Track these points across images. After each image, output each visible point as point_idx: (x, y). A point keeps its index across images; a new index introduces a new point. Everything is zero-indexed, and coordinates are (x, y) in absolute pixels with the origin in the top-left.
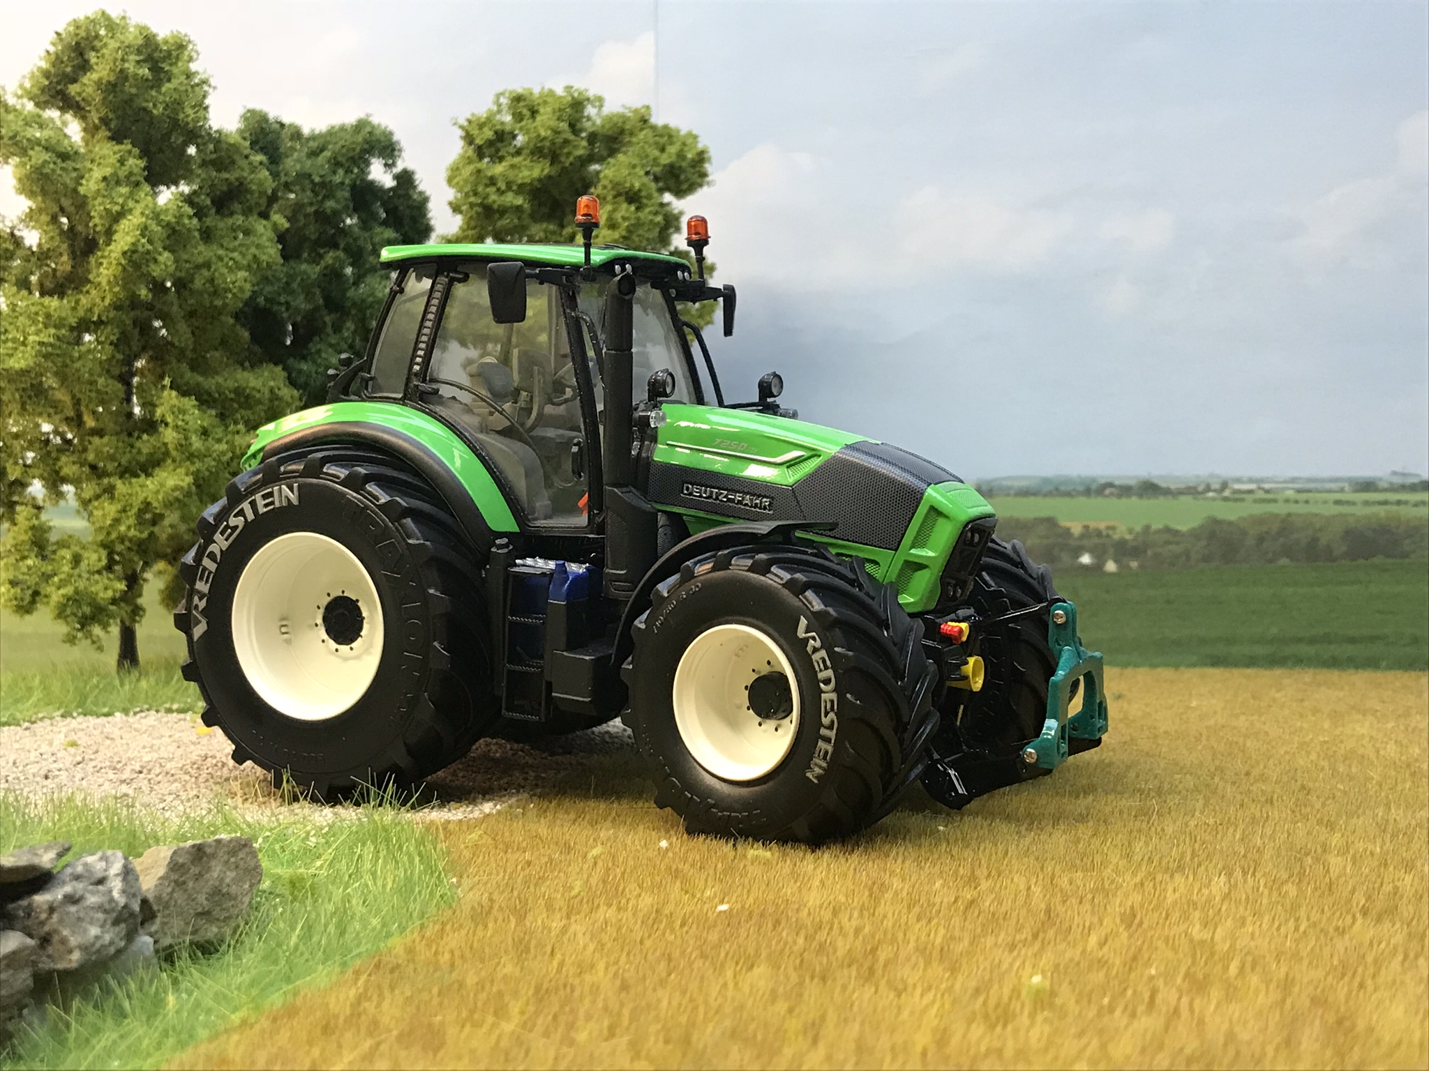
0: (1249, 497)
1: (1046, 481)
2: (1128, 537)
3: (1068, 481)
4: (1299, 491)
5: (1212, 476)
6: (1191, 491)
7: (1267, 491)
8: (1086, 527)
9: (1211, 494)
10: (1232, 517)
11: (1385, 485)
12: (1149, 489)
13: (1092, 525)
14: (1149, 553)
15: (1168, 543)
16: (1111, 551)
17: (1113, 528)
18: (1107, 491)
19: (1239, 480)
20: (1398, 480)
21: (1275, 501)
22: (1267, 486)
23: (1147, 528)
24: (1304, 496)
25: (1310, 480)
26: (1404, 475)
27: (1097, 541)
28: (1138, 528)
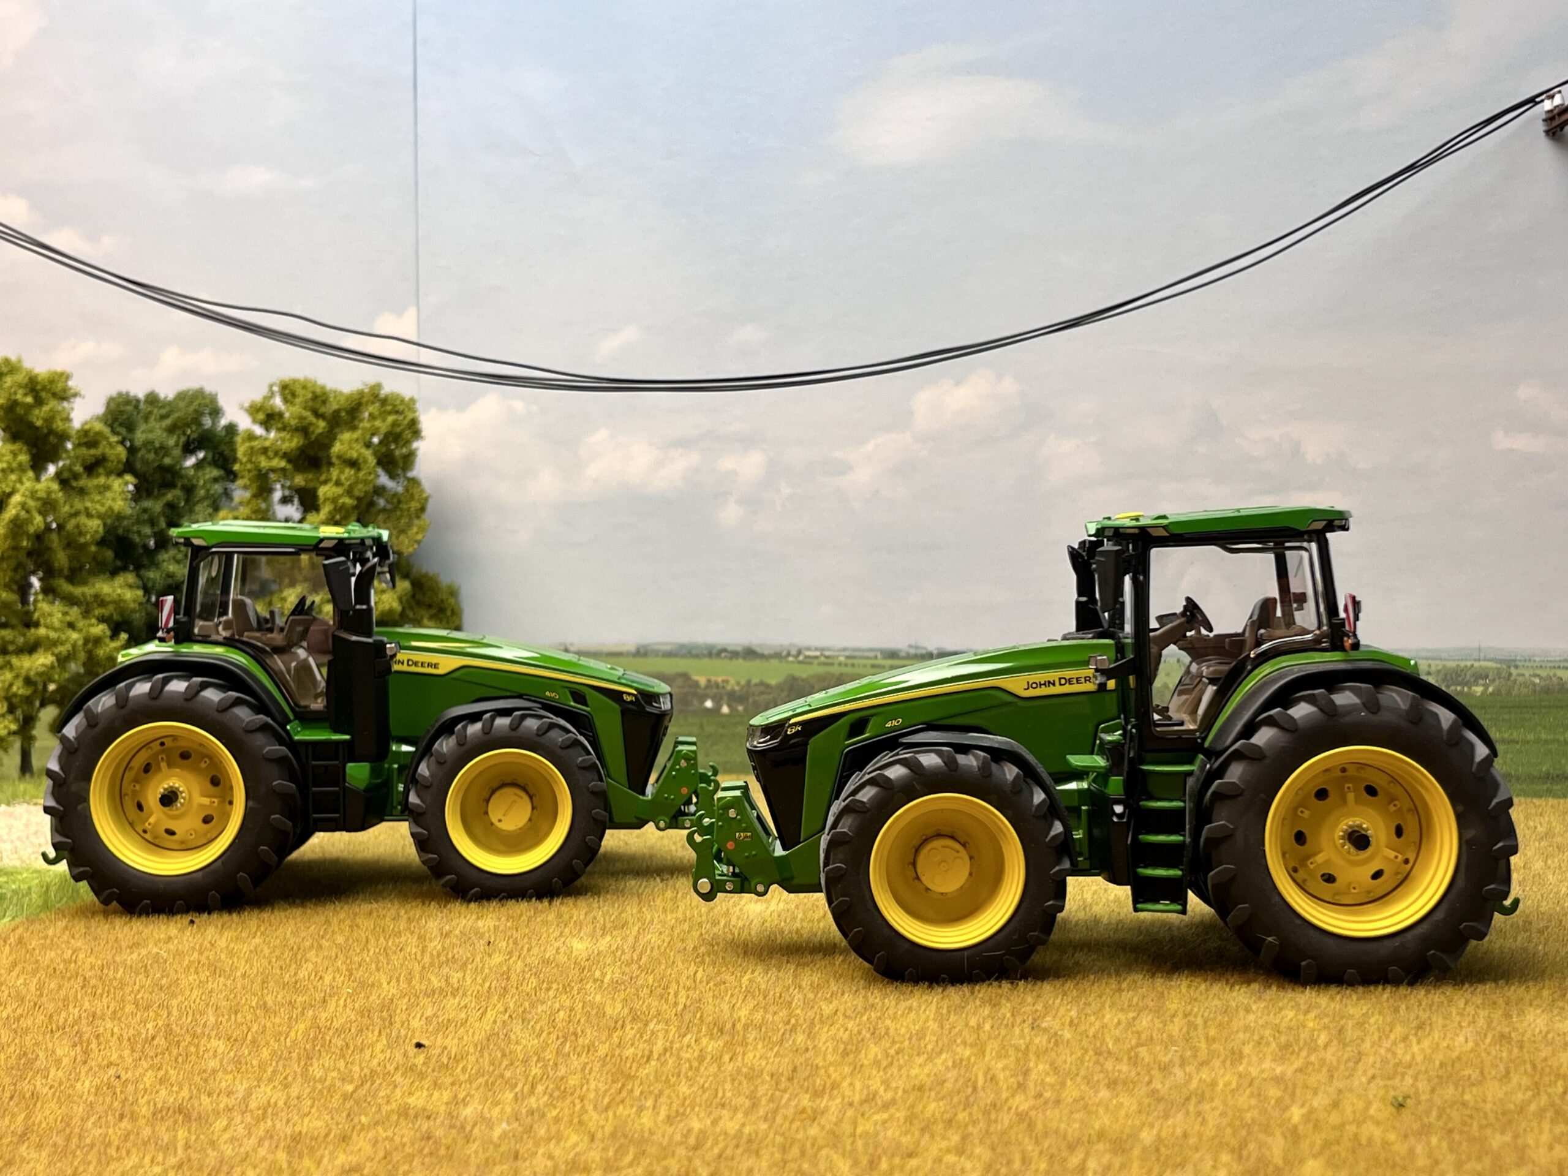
0: (816, 661)
1: (682, 646)
2: (737, 688)
3: (697, 646)
4: (848, 657)
5: (791, 645)
6: (777, 656)
7: (827, 657)
8: (709, 681)
9: (791, 659)
10: (804, 675)
11: (903, 654)
12: (750, 653)
13: (713, 679)
14: (751, 700)
15: (762, 693)
16: (725, 698)
17: (727, 682)
18: (723, 655)
19: (809, 649)
20: (912, 651)
21: (832, 664)
22: (827, 653)
23: (749, 682)
24: (850, 661)
25: (855, 650)
26: (917, 647)
27: (715, 690)
28: (743, 682)
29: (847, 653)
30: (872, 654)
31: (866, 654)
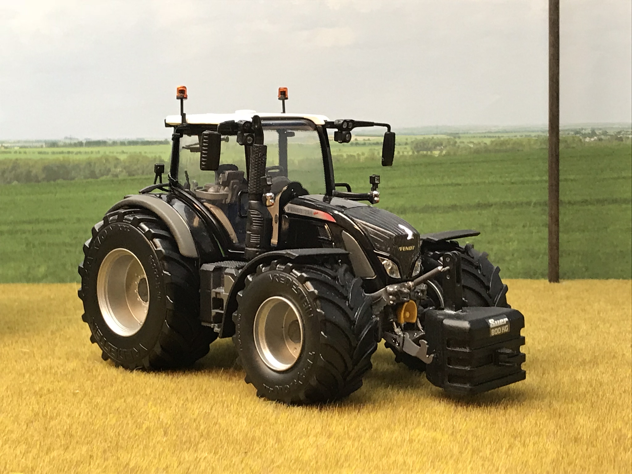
29: (20, 145)
30: (39, 145)
31: (35, 144)
